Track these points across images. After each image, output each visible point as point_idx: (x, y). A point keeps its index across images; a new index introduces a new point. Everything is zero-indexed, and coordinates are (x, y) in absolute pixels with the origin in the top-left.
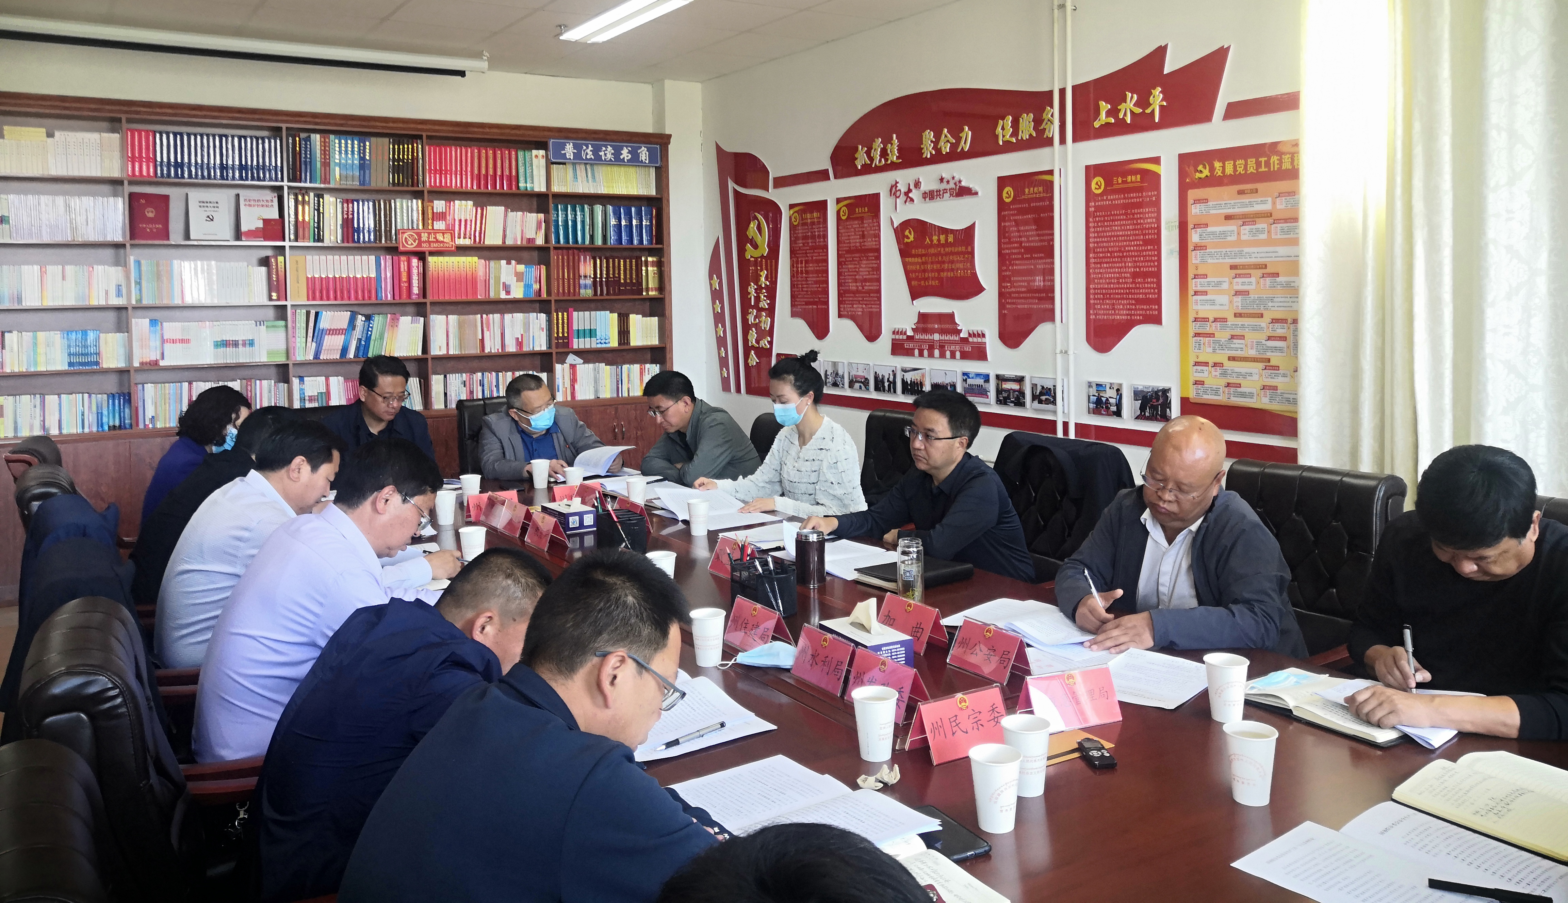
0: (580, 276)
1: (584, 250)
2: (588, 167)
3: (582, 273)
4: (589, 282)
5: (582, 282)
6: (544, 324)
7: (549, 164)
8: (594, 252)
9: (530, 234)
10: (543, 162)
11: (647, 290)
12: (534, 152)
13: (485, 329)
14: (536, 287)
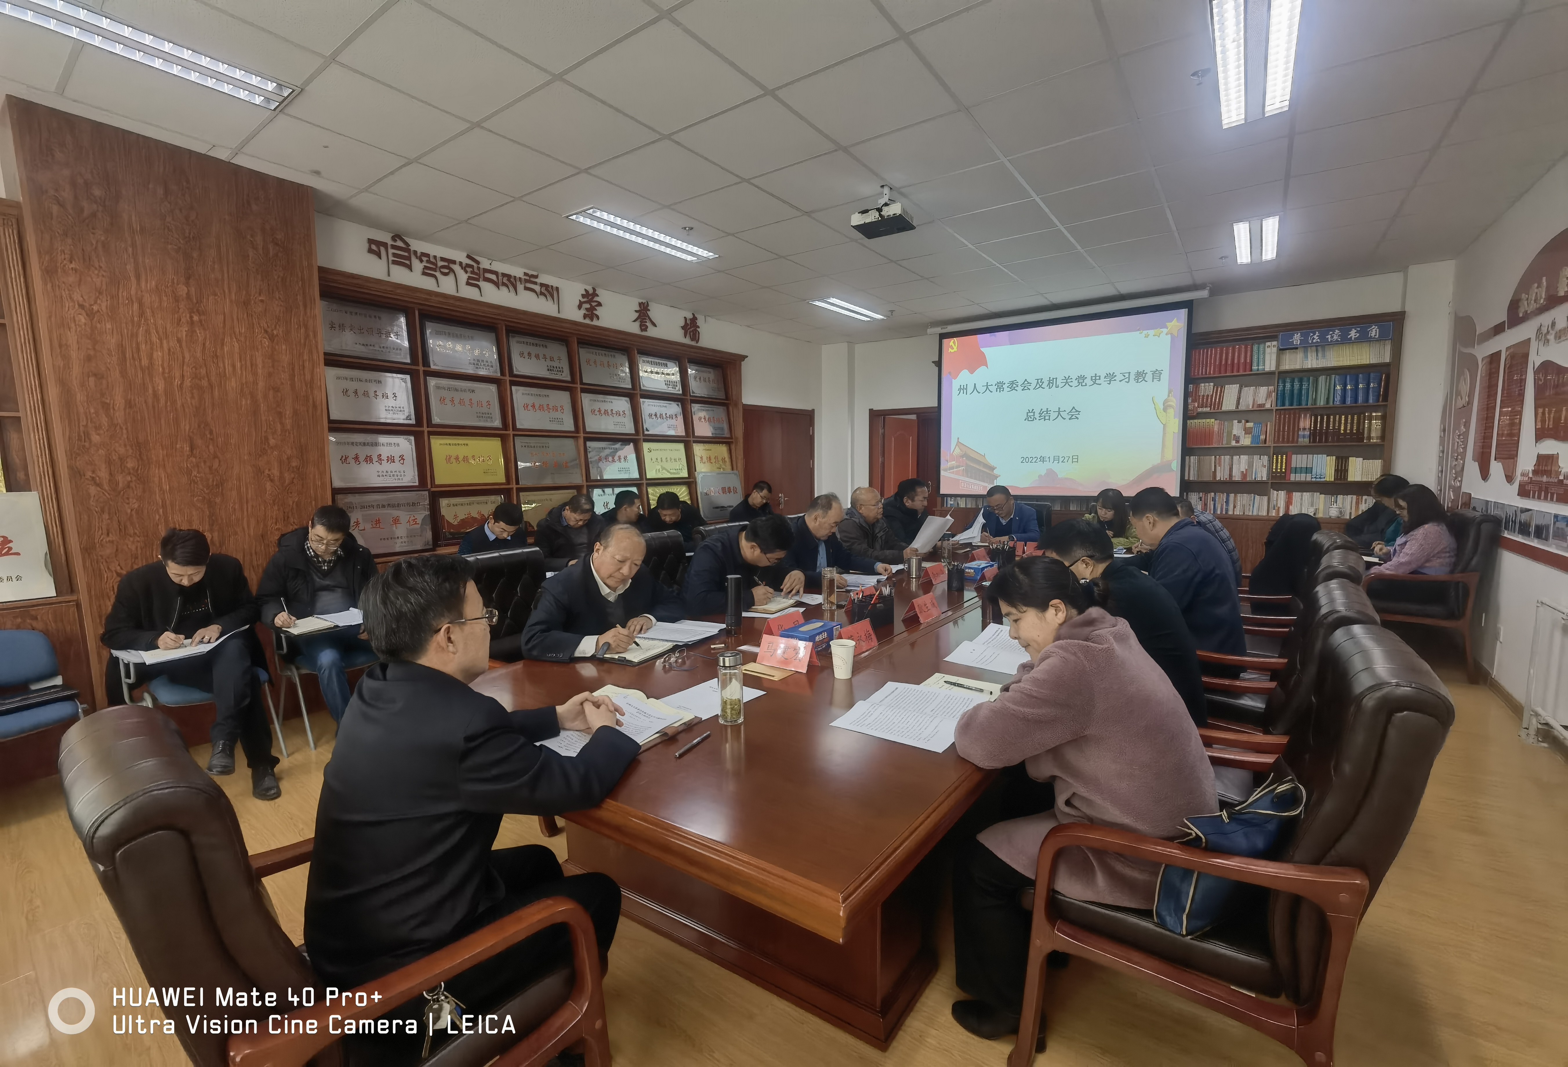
0: (1299, 429)
1: (1307, 410)
2: (1319, 348)
3: (1302, 425)
4: (1307, 433)
5: (1301, 433)
6: (1266, 463)
7: (1281, 350)
8: (1315, 412)
9: (1261, 401)
10: (1275, 350)
11: (1369, 438)
12: (1268, 344)
13: (1217, 465)
14: (1263, 437)
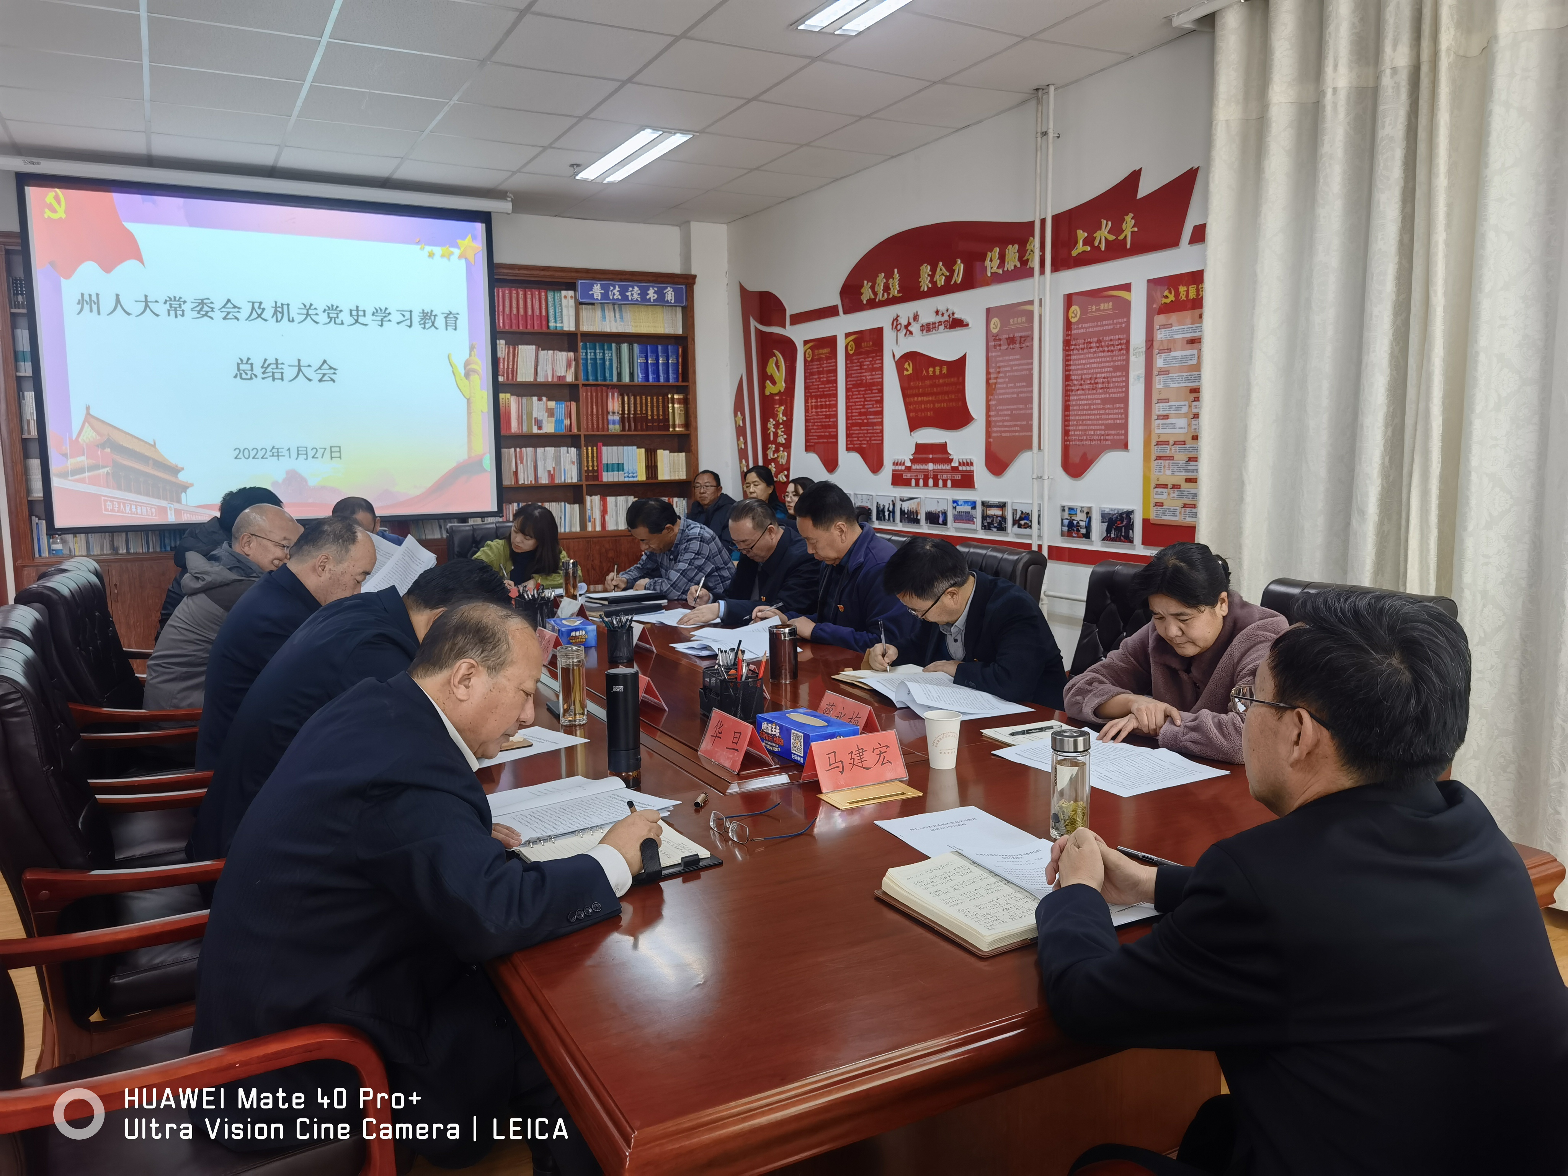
0: (608, 413)
1: (613, 387)
2: (616, 306)
3: (610, 409)
4: (617, 418)
5: (610, 417)
6: (575, 459)
7: (579, 304)
8: (623, 390)
9: (561, 372)
10: (572, 302)
11: (674, 426)
12: (564, 293)
13: (519, 462)
14: (567, 422)
